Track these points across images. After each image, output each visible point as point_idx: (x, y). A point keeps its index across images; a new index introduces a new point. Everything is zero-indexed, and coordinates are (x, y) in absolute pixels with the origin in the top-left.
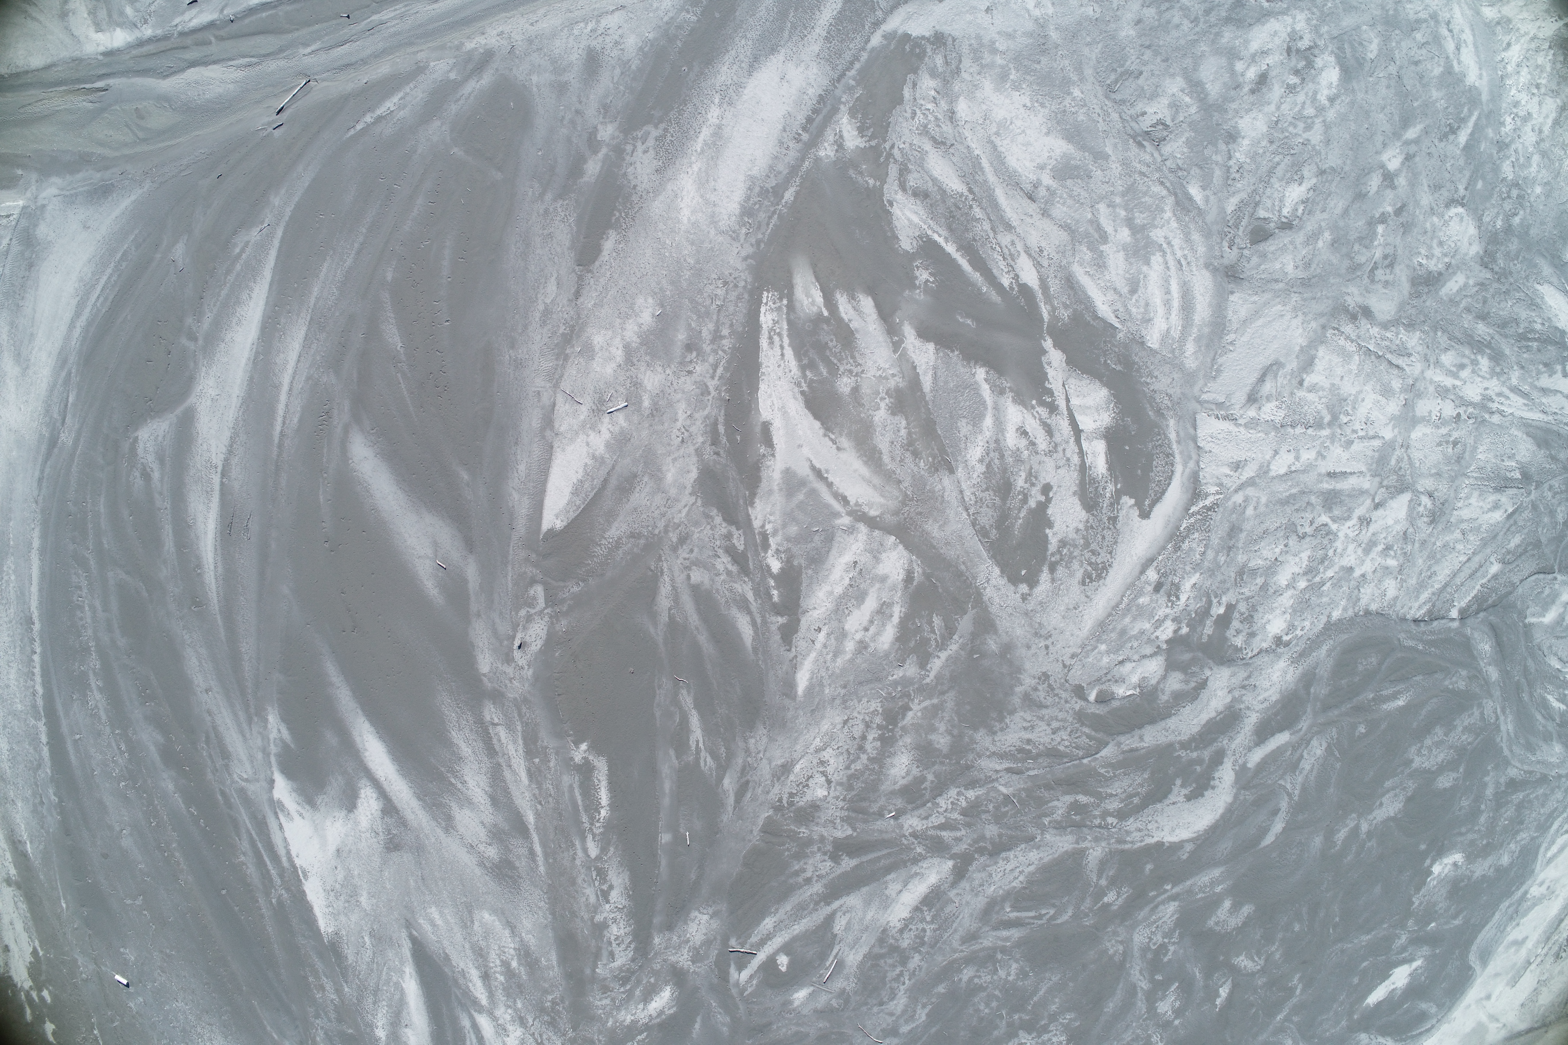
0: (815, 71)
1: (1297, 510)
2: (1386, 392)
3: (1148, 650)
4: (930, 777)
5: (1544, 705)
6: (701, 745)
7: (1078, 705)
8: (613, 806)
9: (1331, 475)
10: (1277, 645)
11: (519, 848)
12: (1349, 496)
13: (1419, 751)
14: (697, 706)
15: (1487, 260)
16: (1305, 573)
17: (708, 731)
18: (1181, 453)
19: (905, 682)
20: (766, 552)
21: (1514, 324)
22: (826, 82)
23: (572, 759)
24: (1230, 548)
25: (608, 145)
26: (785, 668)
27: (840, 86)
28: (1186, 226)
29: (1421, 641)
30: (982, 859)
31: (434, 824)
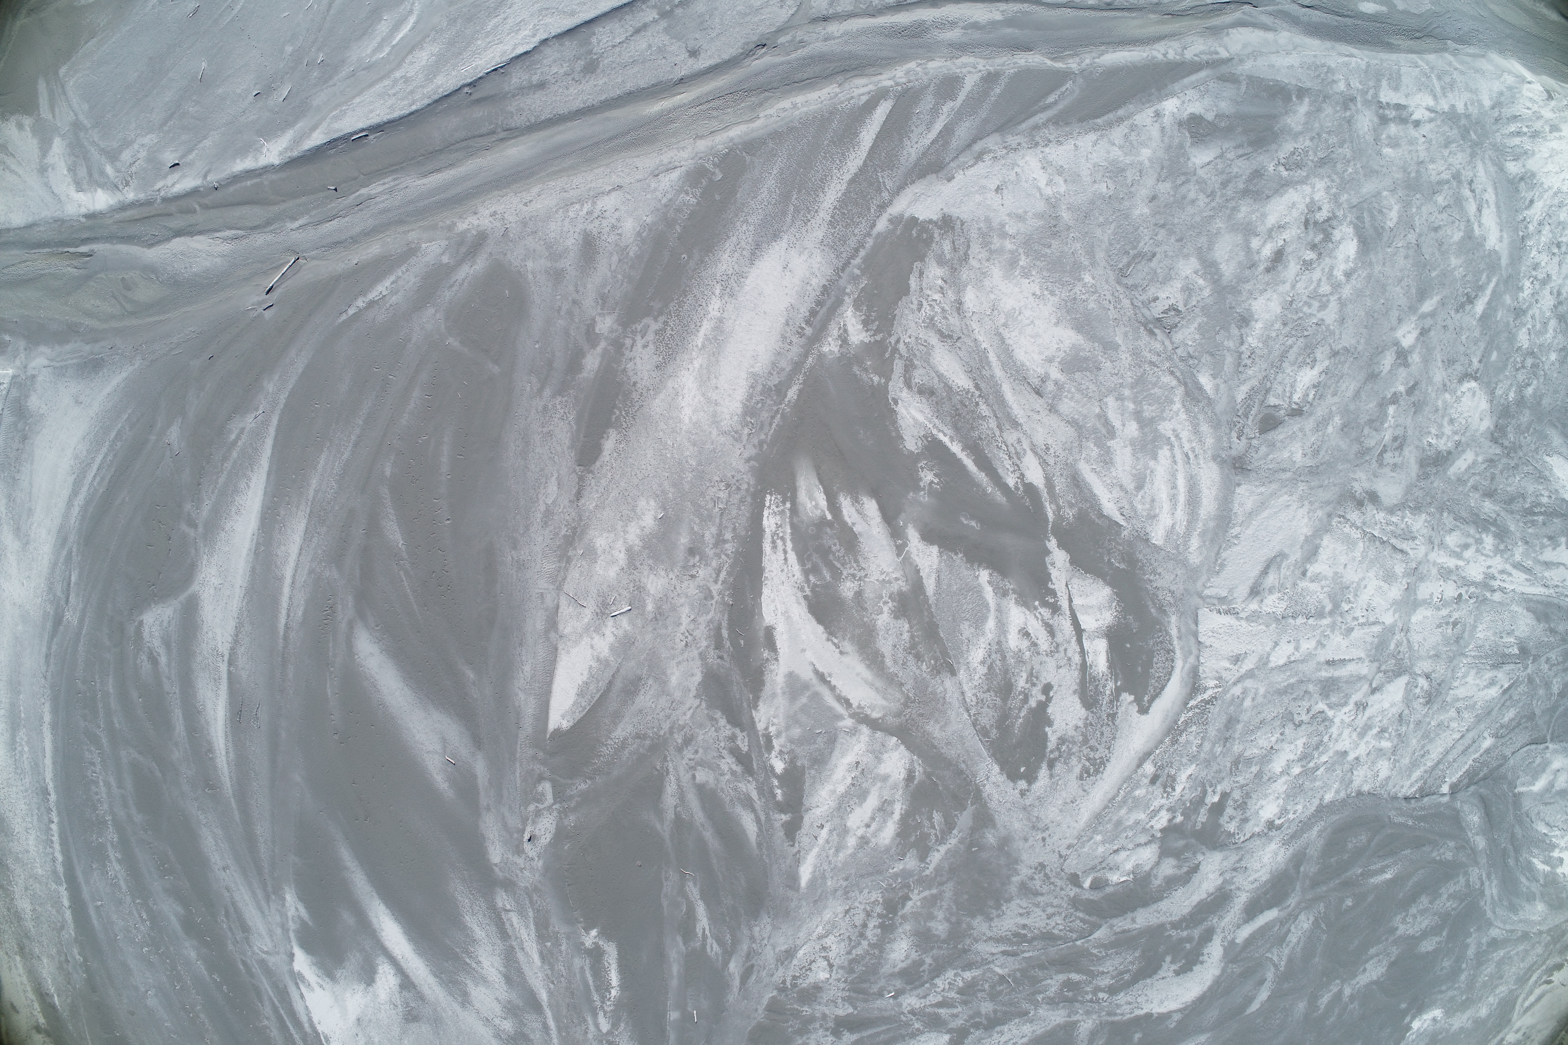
0: (819, 259)
1: (1295, 699)
2: (1389, 577)
3: (1143, 839)
4: (928, 960)
5: (1530, 867)
6: (707, 932)
7: (1073, 891)
8: (623, 987)
9: (1330, 663)
10: (1270, 829)
11: (533, 1023)
12: (1347, 682)
13: (1404, 919)
14: (704, 896)
15: (1497, 435)
16: (1300, 760)
17: (713, 919)
18: (1182, 648)
19: (906, 874)
20: (770, 753)
21: (1521, 500)
22: (829, 271)
23: (583, 944)
24: (1226, 739)
25: (606, 338)
26: (788, 861)
27: (845, 276)
28: (1195, 417)
29: (1411, 817)
30: (977, 1033)
31: (450, 999)
